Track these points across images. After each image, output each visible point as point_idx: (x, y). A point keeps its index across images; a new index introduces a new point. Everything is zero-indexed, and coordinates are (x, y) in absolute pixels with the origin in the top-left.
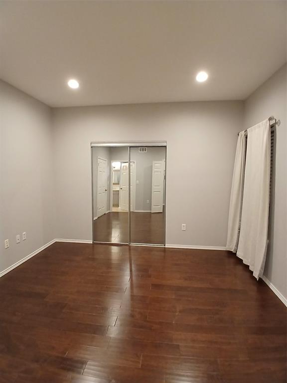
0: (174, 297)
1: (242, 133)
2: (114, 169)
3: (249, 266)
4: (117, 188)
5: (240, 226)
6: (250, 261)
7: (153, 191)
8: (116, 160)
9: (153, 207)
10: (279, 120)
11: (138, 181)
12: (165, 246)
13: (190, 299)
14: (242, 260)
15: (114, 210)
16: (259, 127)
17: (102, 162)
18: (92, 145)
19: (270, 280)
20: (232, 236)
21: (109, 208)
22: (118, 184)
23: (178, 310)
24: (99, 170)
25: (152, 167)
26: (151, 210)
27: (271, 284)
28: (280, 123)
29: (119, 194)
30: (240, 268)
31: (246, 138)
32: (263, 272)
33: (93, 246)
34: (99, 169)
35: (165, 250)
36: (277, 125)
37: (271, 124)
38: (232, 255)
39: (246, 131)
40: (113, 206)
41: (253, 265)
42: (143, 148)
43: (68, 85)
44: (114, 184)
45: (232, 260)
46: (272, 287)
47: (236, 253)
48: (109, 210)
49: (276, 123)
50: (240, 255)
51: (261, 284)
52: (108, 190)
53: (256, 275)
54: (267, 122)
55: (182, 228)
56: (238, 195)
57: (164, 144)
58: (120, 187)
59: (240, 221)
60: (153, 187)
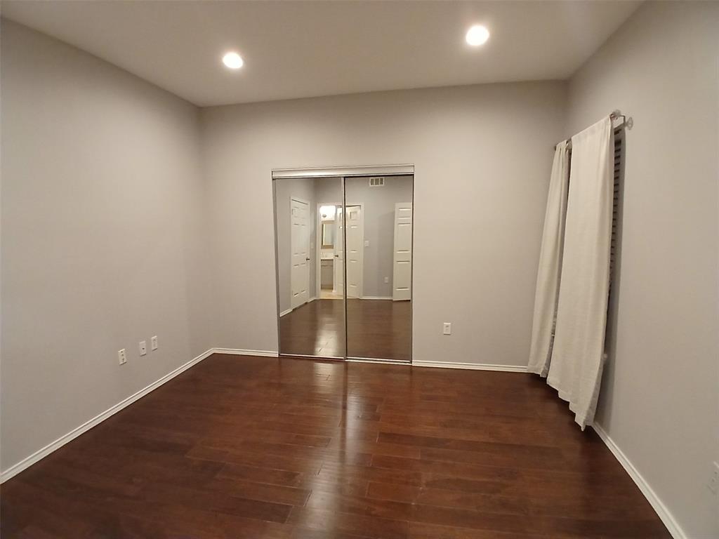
0: (419, 458)
1: (563, 145)
2: (323, 219)
3: (569, 403)
4: (329, 255)
5: (554, 326)
6: (570, 393)
7: (396, 259)
8: (327, 201)
9: (396, 290)
10: (631, 118)
11: (367, 242)
12: (411, 362)
13: (449, 462)
14: (557, 391)
15: (324, 295)
16: (593, 132)
17: (299, 207)
18: (276, 175)
19: (607, 430)
20: (539, 346)
21: (313, 291)
22: (331, 247)
23: (424, 482)
24: (293, 222)
25: (393, 213)
26: (391, 295)
27: (609, 438)
28: (632, 125)
29: (332, 266)
30: (553, 406)
31: (570, 154)
32: (593, 414)
33: (280, 363)
34: (294, 220)
35: (412, 370)
36: (626, 128)
37: (615, 126)
38: (538, 381)
39: (569, 141)
40: (322, 288)
41: (576, 402)
42: (378, 178)
43: (223, 64)
44: (323, 247)
45: (538, 392)
46: (610, 443)
47: (545, 379)
48: (315, 295)
49: (625, 124)
50: (552, 381)
51: (590, 438)
52: (312, 259)
53: (580, 420)
54: (606, 122)
55: (445, 329)
56: (552, 266)
57: (409, 171)
58: (335, 252)
59: (555, 316)
60: (397, 252)
